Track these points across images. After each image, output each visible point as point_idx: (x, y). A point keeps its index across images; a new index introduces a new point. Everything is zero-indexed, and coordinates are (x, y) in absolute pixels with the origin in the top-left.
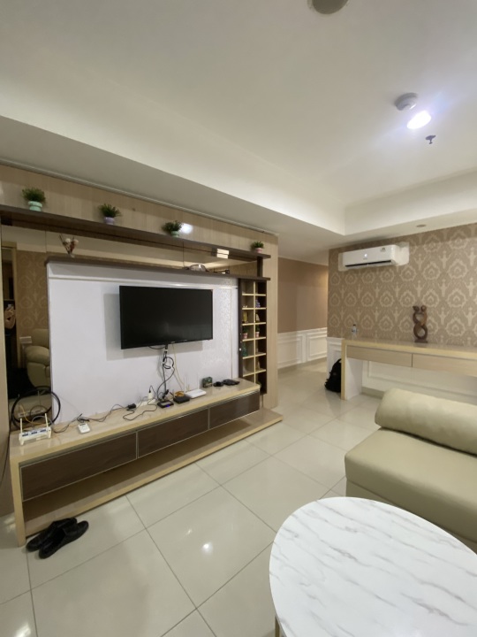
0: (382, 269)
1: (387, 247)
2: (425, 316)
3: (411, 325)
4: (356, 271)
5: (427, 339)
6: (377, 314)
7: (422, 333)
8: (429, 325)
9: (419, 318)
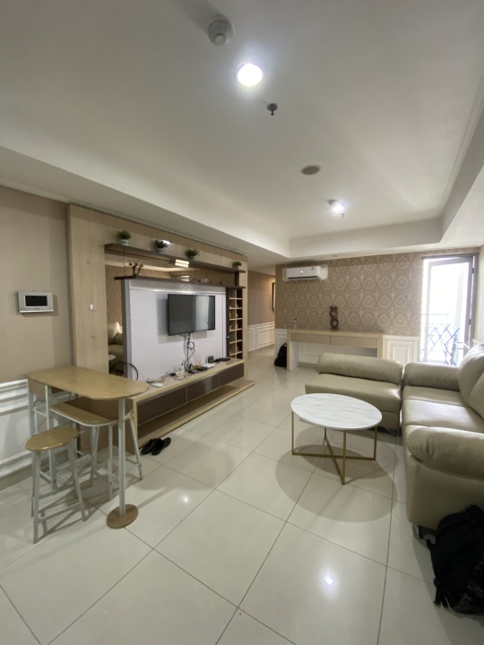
0: (311, 281)
1: (315, 267)
2: (337, 313)
3: (328, 318)
4: (295, 282)
5: (339, 327)
6: (308, 312)
7: (335, 323)
8: (339, 319)
9: (333, 314)
